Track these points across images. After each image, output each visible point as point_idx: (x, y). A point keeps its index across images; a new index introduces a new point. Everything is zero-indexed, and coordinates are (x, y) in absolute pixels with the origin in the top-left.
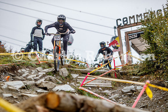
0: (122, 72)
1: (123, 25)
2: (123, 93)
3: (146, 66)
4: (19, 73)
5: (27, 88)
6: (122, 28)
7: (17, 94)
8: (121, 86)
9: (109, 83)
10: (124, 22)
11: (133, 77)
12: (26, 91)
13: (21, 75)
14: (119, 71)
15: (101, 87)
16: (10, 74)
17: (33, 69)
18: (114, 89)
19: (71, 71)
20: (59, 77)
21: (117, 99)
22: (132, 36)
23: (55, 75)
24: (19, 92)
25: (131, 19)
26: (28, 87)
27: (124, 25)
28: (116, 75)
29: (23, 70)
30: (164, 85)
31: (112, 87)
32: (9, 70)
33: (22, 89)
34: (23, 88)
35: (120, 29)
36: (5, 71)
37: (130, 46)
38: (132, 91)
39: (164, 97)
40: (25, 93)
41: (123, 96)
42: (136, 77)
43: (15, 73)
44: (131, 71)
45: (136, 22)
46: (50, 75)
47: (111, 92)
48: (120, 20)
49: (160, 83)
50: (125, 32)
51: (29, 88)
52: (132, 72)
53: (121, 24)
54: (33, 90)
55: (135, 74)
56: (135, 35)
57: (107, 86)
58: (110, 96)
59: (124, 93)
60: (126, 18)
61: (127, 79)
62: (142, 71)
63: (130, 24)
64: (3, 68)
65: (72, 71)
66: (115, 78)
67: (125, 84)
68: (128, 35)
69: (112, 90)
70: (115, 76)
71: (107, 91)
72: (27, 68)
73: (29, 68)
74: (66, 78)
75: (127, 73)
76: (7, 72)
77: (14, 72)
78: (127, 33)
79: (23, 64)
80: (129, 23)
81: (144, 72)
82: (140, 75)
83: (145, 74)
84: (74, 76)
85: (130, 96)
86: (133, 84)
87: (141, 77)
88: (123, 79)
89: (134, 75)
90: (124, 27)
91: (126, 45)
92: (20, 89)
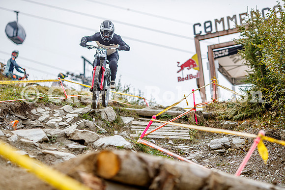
0: (207, 114)
1: (203, 33)
2: (210, 150)
3: (246, 105)
4: (33, 114)
5: (52, 141)
6: (203, 38)
7: (35, 151)
8: (206, 137)
9: (186, 133)
10: (206, 28)
11: (226, 123)
12: (50, 145)
13: (36, 118)
14: (202, 113)
15: (172, 139)
16: (18, 116)
17: (56, 108)
18: (194, 143)
19: (120, 112)
20: (101, 123)
21: (200, 160)
22: (220, 52)
23: (94, 119)
24: (38, 148)
25: (218, 23)
26: (52, 139)
27: (207, 34)
28: (196, 119)
29: (40, 110)
30: (280, 137)
31: (190, 140)
32: (16, 110)
33: (42, 142)
34: (45, 141)
35: (200, 40)
36: (9, 111)
37: (216, 70)
38: (225, 146)
39: (279, 156)
40: (47, 150)
41: (209, 154)
42: (231, 123)
43: (26, 115)
44: (222, 113)
45: (226, 28)
46: (85, 118)
47: (189, 148)
48: (200, 25)
49: (272, 133)
50: (208, 46)
51: (54, 141)
52: (224, 114)
53: (201, 32)
54: (62, 144)
55: (230, 117)
56: (224, 51)
57: (182, 138)
58: (188, 155)
59: (212, 150)
60: (210, 22)
61: (216, 127)
62: (241, 113)
63: (217, 32)
64: (6, 106)
65: (122, 111)
66: (195, 124)
67: (212, 135)
68: (214, 50)
69: (190, 145)
70: (195, 121)
71: (181, 146)
72: (46, 106)
73: (50, 107)
74: (112, 123)
75: (216, 115)
76: (13, 114)
77: (25, 113)
78: (211, 48)
79: (40, 99)
80: (214, 31)
81: (244, 114)
82: (238, 119)
83: (246, 117)
84: (127, 120)
85: (222, 154)
86: (225, 135)
87: (239, 122)
88: (208, 126)
89: (227, 119)
90: (206, 37)
91: (209, 68)
92: (40, 142)
